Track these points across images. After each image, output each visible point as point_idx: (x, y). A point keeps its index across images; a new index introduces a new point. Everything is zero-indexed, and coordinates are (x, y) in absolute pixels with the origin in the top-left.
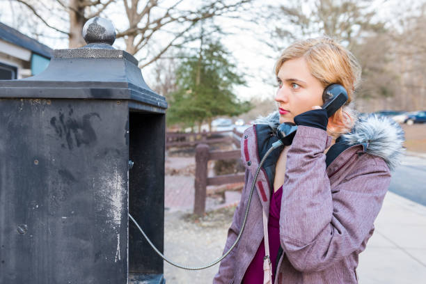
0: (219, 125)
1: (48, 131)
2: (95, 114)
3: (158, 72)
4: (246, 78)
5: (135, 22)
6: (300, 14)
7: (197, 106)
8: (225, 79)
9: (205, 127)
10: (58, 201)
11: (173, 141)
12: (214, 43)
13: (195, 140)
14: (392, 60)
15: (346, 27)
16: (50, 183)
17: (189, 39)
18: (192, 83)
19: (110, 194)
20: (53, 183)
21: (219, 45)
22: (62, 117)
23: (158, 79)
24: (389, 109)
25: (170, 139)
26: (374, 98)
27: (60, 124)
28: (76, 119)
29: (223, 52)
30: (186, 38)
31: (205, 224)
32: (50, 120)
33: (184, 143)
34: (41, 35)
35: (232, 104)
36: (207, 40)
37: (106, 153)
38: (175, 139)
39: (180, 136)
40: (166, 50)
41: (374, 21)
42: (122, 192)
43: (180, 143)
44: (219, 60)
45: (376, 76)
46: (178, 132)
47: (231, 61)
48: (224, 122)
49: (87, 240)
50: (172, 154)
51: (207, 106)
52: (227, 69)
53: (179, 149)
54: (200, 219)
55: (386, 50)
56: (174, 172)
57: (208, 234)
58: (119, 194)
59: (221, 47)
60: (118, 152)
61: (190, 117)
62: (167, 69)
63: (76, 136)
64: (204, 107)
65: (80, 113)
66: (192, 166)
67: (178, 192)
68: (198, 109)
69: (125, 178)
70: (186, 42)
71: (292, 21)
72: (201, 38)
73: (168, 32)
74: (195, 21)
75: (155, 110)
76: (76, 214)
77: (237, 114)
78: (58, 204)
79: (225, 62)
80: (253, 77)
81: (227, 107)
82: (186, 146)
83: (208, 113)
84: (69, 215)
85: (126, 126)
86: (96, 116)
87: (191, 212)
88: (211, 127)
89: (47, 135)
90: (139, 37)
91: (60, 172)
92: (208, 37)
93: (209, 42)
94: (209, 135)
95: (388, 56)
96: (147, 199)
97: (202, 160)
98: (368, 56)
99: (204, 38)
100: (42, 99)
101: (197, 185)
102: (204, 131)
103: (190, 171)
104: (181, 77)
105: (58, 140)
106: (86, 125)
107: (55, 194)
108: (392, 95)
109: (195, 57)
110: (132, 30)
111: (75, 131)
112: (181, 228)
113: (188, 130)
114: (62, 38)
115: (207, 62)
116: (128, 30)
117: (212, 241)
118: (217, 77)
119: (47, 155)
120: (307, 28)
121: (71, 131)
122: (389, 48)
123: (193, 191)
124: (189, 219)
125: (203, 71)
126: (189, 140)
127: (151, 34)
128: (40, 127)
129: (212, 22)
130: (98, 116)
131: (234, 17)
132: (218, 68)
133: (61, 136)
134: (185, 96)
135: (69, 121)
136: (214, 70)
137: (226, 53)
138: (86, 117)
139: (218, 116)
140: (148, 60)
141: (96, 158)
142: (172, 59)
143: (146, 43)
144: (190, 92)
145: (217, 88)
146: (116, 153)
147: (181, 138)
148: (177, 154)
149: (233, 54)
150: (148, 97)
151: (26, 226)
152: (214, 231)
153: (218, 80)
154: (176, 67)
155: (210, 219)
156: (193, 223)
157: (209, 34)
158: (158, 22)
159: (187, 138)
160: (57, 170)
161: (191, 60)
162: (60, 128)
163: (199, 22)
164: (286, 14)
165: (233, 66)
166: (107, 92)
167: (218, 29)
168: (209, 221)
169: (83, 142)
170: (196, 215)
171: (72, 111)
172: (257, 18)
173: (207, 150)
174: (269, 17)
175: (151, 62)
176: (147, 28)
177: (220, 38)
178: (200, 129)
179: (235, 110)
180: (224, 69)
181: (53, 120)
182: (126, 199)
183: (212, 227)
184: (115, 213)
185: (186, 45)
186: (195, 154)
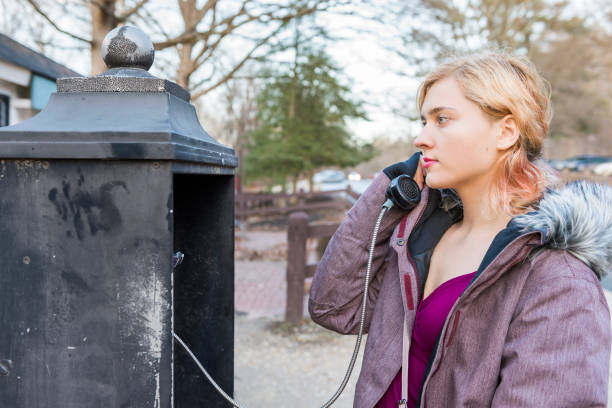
0: (324, 181)
1: (45, 210)
2: (119, 183)
3: (230, 99)
4: (366, 108)
5: (193, 23)
6: (450, 6)
7: (290, 152)
8: (334, 109)
9: (303, 185)
10: (62, 321)
11: (253, 207)
12: (316, 54)
13: (288, 204)
14: (596, 77)
15: (522, 26)
16: (48, 293)
17: (277, 48)
18: (283, 117)
19: (143, 309)
20: (53, 293)
21: (324, 56)
22: (66, 189)
23: (230, 110)
24: (591, 154)
25: (249, 204)
26: (568, 136)
27: (64, 200)
28: (89, 191)
29: (330, 68)
30: (272, 46)
31: (303, 337)
32: (47, 193)
33: (271, 209)
34: (49, 43)
35: (345, 147)
36: (305, 49)
37: (137, 245)
38: (257, 202)
39: (264, 199)
40: (242, 64)
41: (566, 15)
42: (164, 307)
43: (264, 210)
44: (324, 81)
45: (571, 102)
46: (261, 193)
47: (342, 81)
48: (332, 177)
49: (107, 382)
50: (252, 227)
51: (304, 152)
52: (336, 95)
53: (263, 219)
54: (296, 329)
55: (586, 60)
56: (255, 256)
57: (307, 354)
58: (159, 310)
59: (326, 59)
60: (156, 243)
61: (279, 170)
62: (244, 94)
63: (89, 218)
64: (301, 155)
65: (95, 182)
66: (283, 245)
67: (261, 286)
68: (292, 157)
69: (167, 285)
70: (272, 52)
71: (438, 18)
72: (296, 46)
73: (245, 37)
74: (286, 20)
75: (218, 171)
76: (89, 342)
77: (352, 165)
78: (60, 326)
79: (333, 84)
80: (377, 105)
81: (337, 154)
82: (273, 214)
83: (307, 163)
84: (78, 343)
85: (169, 201)
86: (121, 187)
87: (281, 318)
88: (312, 183)
89: (44, 217)
90: (199, 46)
91: (64, 275)
92: (306, 44)
93: (307, 52)
94: (309, 197)
95: (588, 70)
96: (207, 309)
97: (297, 238)
98: (559, 70)
99: (301, 47)
100: (35, 160)
101: (290, 277)
102: (302, 190)
103: (280, 254)
104: (266, 107)
105: (60, 224)
106: (104, 200)
107: (56, 311)
108: (596, 130)
109: (286, 76)
110: (188, 36)
111: (88, 210)
112: (266, 344)
113: (277, 189)
114: (80, 49)
115: (306, 83)
116: (182, 35)
117: (314, 366)
118: (321, 106)
119: (43, 248)
120: (461, 27)
121: (82, 210)
122: (590, 58)
123: (285, 285)
124: (279, 330)
125: (299, 97)
126: (277, 205)
127: (218, 42)
128: (32, 205)
129: (313, 21)
130: (125, 186)
131: (346, 13)
132: (323, 92)
133: (65, 218)
134: (272, 137)
135: (77, 195)
136: (316, 96)
137: (335, 69)
138: (105, 188)
139: (323, 168)
140: (214, 81)
141: (121, 252)
142: (250, 79)
143: (210, 55)
144: (279, 129)
145: (320, 124)
146: (152, 245)
147: (266, 201)
148: (259, 227)
149: (347, 71)
150: (205, 152)
151: (10, 361)
152: (317, 350)
153: (322, 111)
154: (259, 91)
155: (310, 330)
156: (284, 336)
157: (308, 40)
158: (229, 21)
159: (275, 202)
160: (60, 272)
161: (281, 81)
162: (64, 206)
163: (293, 21)
164: (428, 7)
165: (346, 89)
166: (137, 148)
167: (322, 32)
168: (311, 333)
169: (101, 227)
170: (289, 324)
171: (82, 178)
172: (382, 15)
173: (305, 222)
174: (402, 13)
175: (219, 84)
176: (211, 32)
177: (325, 46)
178: (295, 187)
179: (348, 158)
180: (332, 94)
181: (53, 194)
182: (169, 317)
183: (314, 343)
184: (152, 340)
185: (272, 57)
186: (287, 226)
